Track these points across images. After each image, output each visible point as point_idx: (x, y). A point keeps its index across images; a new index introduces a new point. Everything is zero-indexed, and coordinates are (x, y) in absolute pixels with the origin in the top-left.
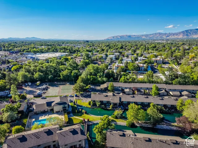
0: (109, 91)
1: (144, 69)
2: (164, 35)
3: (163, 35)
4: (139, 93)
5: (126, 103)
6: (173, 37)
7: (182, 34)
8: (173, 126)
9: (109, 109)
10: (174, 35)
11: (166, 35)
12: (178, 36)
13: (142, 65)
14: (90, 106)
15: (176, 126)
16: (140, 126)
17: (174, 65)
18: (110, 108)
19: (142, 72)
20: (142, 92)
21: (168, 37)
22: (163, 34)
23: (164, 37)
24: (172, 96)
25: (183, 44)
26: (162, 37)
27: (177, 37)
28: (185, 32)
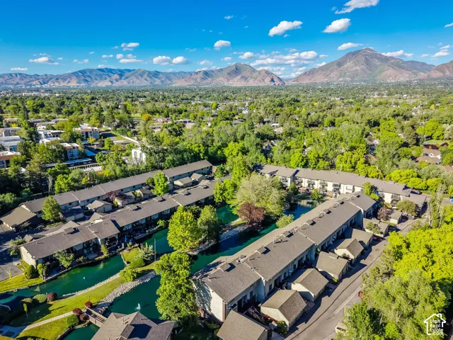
0: (46, 223)
1: (79, 154)
2: (33, 79)
3: (31, 79)
4: (126, 202)
5: (130, 227)
6: (57, 84)
7: (74, 78)
8: (235, 227)
9: (103, 257)
10: (57, 79)
11: (41, 81)
12: (67, 82)
13: (67, 145)
14: (41, 280)
15: (240, 225)
16: (200, 252)
17: (127, 138)
18: (102, 254)
19: (76, 161)
20: (130, 197)
21: (45, 83)
22: (31, 76)
23: (36, 84)
24: (182, 187)
25: (93, 98)
26: (31, 85)
27: (65, 84)
28: (80, 74)
